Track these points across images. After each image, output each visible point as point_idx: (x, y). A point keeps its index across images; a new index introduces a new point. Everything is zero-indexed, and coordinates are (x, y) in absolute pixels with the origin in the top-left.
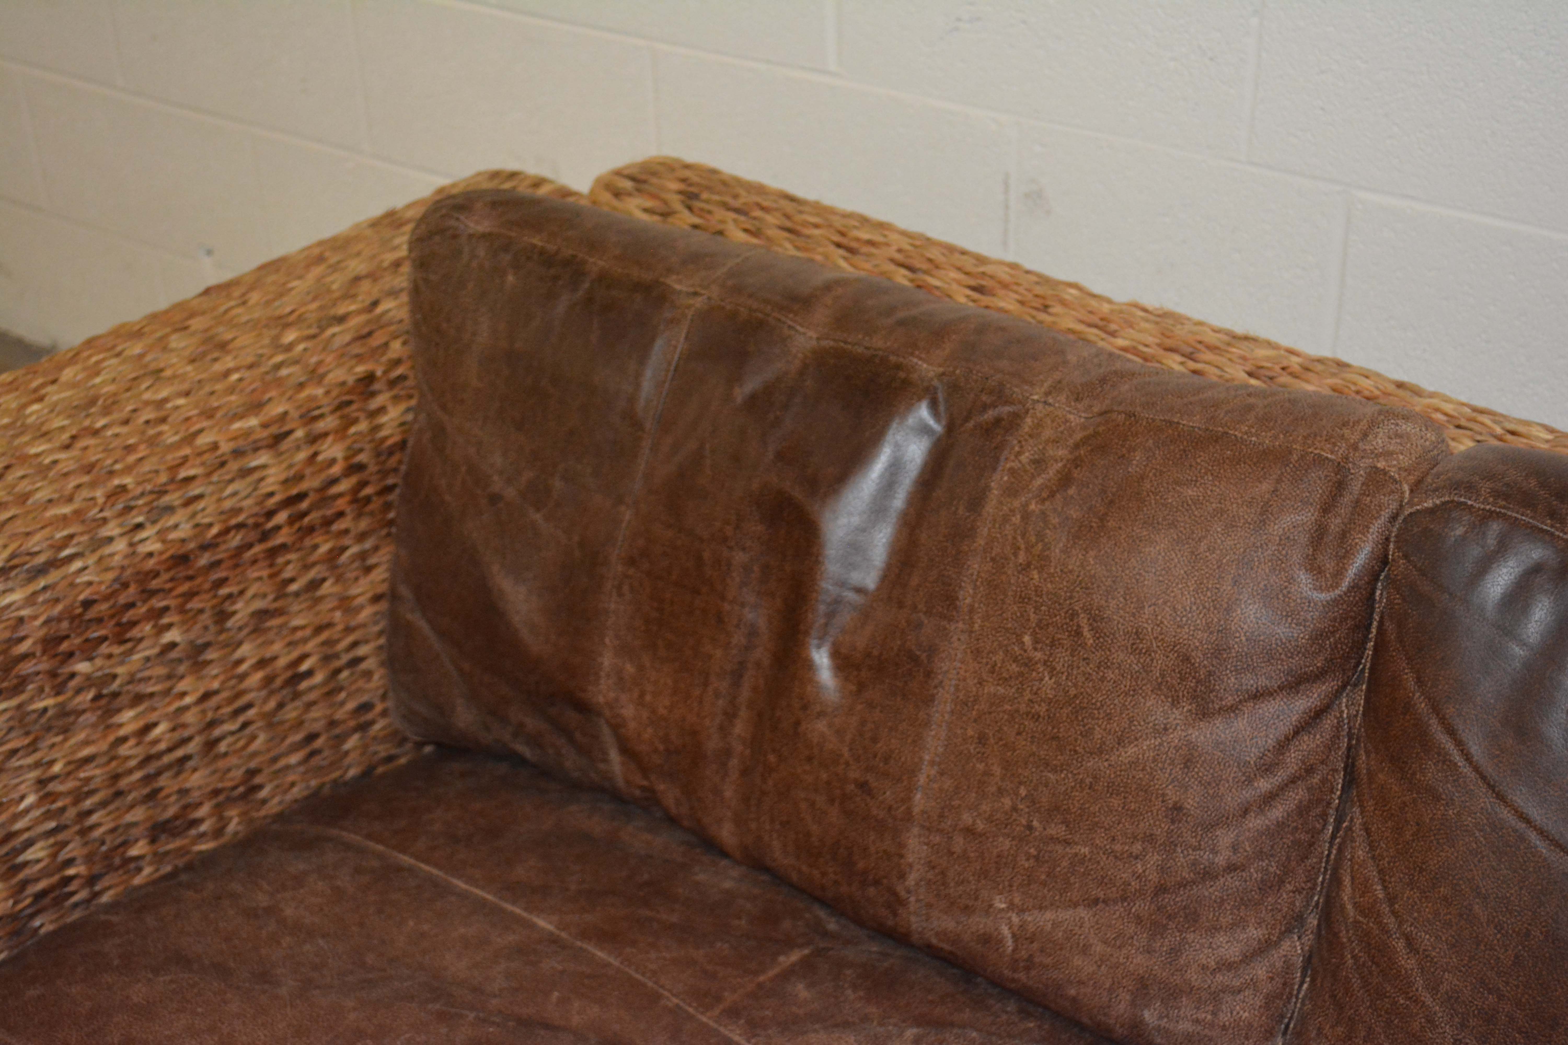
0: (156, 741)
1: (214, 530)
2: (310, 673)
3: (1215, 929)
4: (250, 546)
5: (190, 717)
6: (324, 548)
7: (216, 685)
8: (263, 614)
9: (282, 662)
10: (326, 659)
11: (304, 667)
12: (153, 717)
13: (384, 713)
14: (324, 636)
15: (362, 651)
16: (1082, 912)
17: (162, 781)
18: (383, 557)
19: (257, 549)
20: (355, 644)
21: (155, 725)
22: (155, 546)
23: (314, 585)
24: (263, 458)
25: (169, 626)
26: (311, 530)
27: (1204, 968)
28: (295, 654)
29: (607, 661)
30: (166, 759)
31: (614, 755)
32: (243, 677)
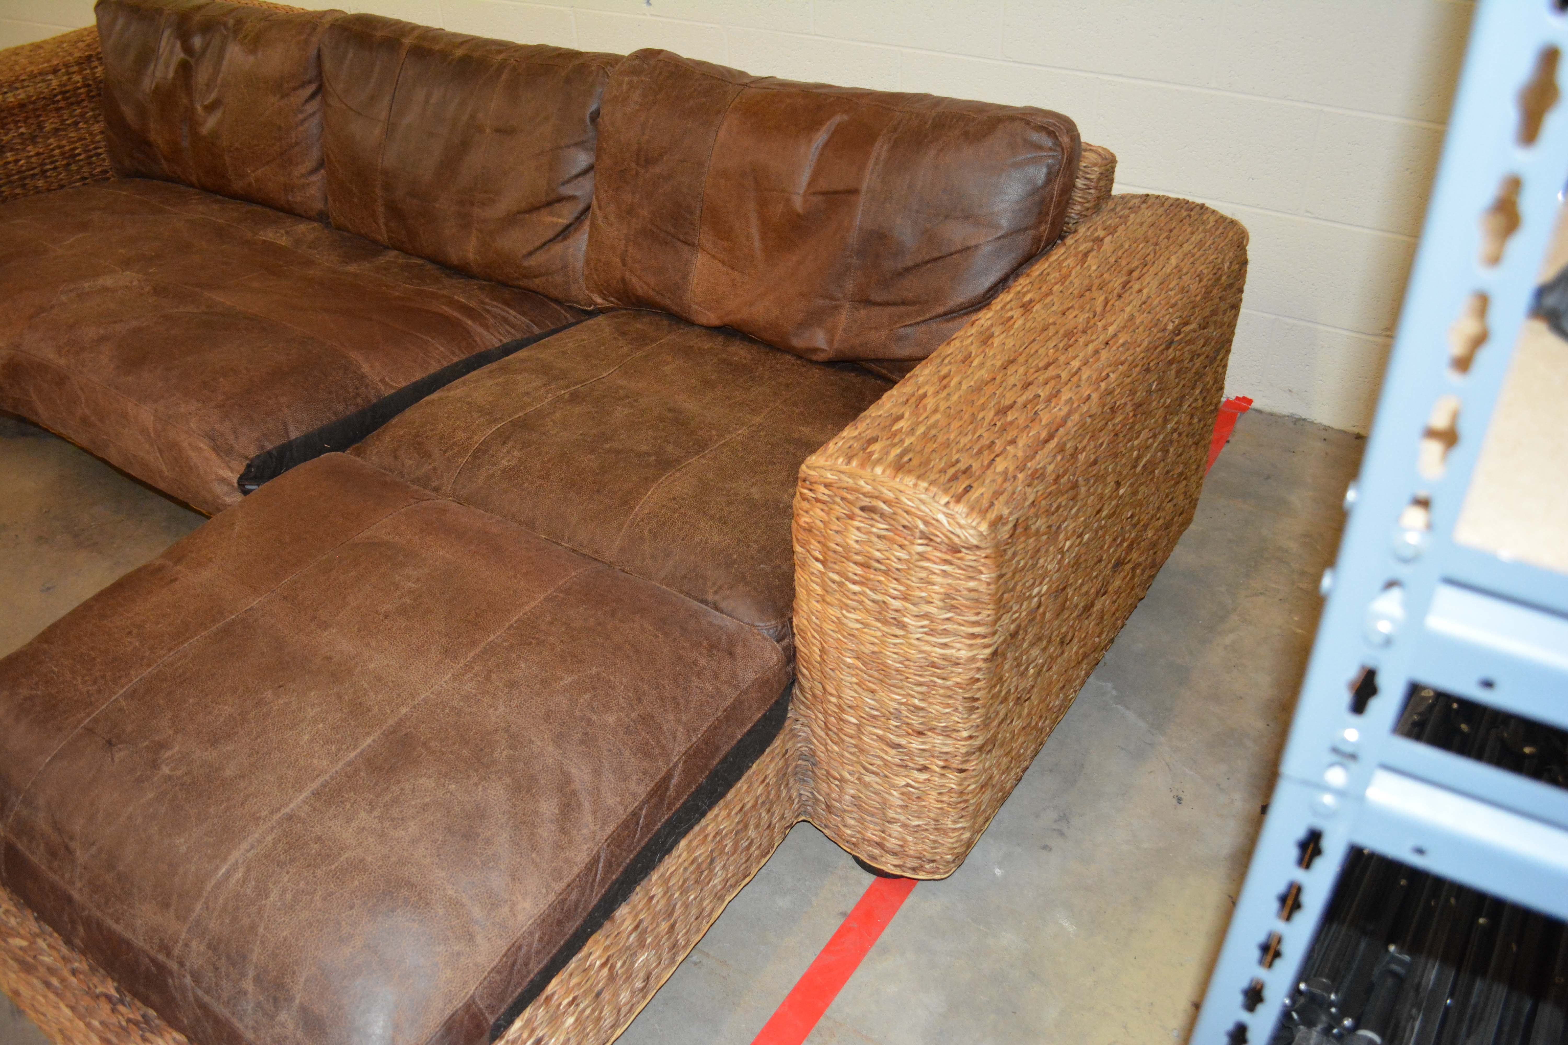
0: (22, 166)
1: (34, 98)
2: (79, 154)
3: (298, 164)
4: (49, 105)
5: (33, 160)
6: (78, 111)
7: (41, 150)
8: (57, 130)
9: (67, 148)
10: (86, 151)
11: (77, 152)
12: (19, 157)
13: (113, 176)
14: (83, 142)
15: (100, 151)
16: (267, 167)
17: (27, 181)
18: (101, 118)
19: (52, 106)
20: (96, 148)
21: (20, 160)
22: (12, 100)
23: (76, 123)
24: (50, 77)
25: (21, 127)
26: (72, 104)
27: (297, 177)
28: (72, 146)
29: (152, 125)
30: (27, 173)
31: (163, 161)
32: (53, 150)
